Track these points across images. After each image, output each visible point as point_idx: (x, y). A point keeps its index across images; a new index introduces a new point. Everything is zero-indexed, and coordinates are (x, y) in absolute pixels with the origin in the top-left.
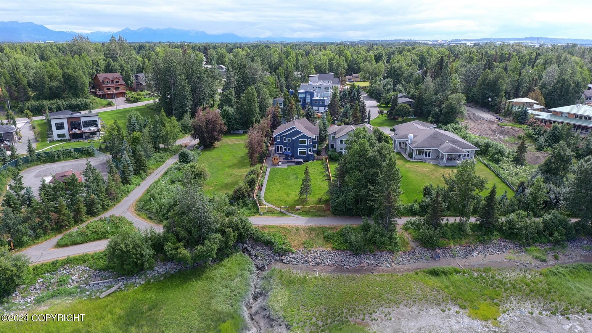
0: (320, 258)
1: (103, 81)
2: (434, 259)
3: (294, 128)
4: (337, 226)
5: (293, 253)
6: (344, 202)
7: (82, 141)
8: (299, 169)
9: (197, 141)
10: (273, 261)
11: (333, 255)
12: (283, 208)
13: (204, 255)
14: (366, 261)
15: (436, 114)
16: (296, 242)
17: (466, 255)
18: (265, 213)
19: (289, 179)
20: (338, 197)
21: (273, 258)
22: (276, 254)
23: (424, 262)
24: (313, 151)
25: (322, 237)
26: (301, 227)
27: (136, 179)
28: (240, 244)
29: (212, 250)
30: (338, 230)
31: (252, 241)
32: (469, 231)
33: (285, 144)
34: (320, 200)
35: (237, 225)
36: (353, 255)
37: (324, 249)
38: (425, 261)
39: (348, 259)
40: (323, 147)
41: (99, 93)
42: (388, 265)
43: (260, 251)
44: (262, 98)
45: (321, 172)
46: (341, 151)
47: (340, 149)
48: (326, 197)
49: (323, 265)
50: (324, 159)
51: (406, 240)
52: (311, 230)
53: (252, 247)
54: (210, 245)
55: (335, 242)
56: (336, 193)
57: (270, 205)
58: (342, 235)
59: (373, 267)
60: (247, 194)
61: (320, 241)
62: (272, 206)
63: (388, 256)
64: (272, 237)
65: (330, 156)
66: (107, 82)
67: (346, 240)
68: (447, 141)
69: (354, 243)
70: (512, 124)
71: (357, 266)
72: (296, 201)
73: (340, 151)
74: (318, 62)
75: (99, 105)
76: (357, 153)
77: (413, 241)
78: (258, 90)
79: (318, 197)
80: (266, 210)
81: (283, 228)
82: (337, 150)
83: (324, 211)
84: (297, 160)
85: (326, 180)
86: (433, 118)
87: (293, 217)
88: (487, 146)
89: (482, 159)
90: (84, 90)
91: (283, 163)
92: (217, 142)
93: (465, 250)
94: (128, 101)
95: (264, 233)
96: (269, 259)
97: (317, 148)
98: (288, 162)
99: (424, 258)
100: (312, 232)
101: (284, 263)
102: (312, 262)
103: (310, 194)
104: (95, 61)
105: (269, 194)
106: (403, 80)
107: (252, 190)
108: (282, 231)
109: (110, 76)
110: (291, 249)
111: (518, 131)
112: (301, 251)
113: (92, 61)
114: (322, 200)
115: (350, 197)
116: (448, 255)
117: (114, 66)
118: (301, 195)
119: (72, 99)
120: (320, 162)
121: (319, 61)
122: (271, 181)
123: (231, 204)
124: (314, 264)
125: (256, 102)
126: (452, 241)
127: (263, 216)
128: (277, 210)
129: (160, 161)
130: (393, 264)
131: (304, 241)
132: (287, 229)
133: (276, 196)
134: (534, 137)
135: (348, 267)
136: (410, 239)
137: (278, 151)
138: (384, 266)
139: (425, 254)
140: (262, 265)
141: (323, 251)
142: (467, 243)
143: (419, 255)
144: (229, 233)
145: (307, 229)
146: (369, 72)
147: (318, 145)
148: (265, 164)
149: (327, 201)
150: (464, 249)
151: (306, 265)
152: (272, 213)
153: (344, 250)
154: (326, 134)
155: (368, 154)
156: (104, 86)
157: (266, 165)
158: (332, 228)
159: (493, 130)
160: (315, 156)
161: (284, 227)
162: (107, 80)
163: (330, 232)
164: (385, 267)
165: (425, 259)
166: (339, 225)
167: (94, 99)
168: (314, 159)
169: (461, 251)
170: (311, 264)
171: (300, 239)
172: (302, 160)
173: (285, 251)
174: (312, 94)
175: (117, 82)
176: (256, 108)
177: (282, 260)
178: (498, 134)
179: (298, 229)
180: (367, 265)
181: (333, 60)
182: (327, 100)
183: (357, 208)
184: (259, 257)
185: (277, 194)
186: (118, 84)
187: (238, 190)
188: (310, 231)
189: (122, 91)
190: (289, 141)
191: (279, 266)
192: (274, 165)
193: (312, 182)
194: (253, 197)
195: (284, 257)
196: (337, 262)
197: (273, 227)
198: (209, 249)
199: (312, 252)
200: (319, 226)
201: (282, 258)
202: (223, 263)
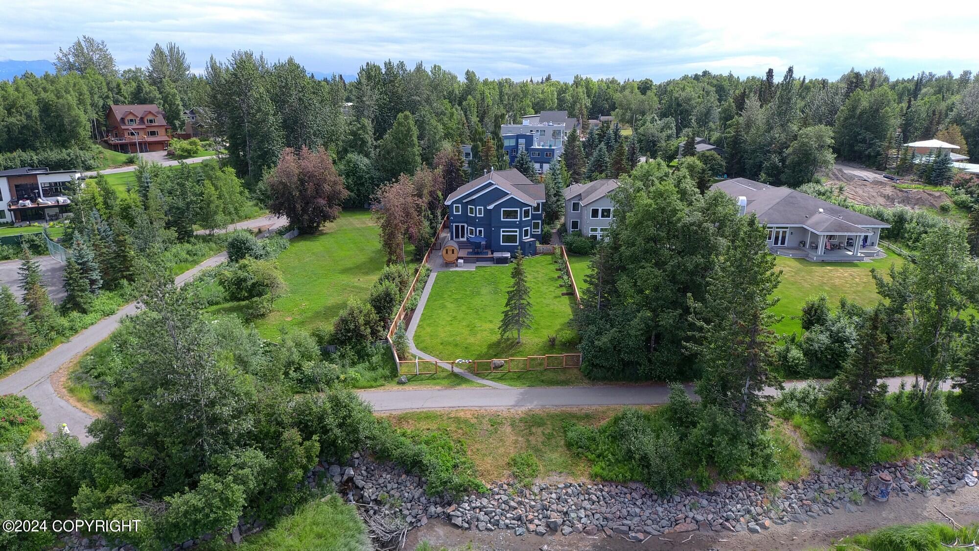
0: (560, 507)
1: (123, 119)
2: (874, 499)
3: (490, 184)
4: (600, 409)
5: (481, 495)
6: (616, 347)
7: (36, 224)
8: (503, 273)
9: (283, 221)
10: (424, 521)
11: (594, 498)
12: (458, 365)
13: (196, 522)
14: (691, 515)
15: (774, 167)
16: (489, 460)
17: (950, 482)
18: (413, 378)
19: (478, 293)
20: (599, 333)
21: (426, 510)
22: (432, 500)
23: (850, 511)
24: (532, 236)
25: (562, 442)
26: (505, 414)
27: (110, 298)
28: (336, 469)
29: (228, 503)
30: (604, 423)
31: (370, 459)
32: (944, 416)
33: (471, 221)
34: (552, 343)
35: (321, 419)
36: (651, 496)
37: (570, 480)
38: (853, 508)
39: (638, 510)
40: (554, 231)
41: (113, 140)
42: (752, 525)
43: (389, 486)
44: (429, 140)
45: (553, 279)
46: (594, 233)
47: (593, 230)
48: (568, 334)
49: (567, 529)
50: (558, 251)
51: (793, 447)
52: (531, 422)
53: (369, 477)
54: (219, 486)
55: (599, 456)
56: (593, 322)
57: (428, 358)
58: (618, 435)
59: (711, 533)
60: (369, 330)
61: (557, 456)
62: (433, 360)
63: (749, 497)
64: (424, 446)
65: (571, 245)
66: (131, 120)
67: (630, 451)
68: (821, 210)
69: (655, 461)
70: (919, 186)
71: (666, 531)
72: (494, 344)
73: (591, 233)
74: (538, 97)
75: (110, 163)
76: (648, 215)
77: (811, 450)
78: (421, 124)
79: (547, 333)
80: (417, 371)
81: (457, 420)
82: (584, 231)
83: (564, 370)
84: (497, 255)
85: (563, 294)
86: (768, 174)
87: (484, 386)
88: (900, 220)
89: (893, 247)
90: (79, 133)
91: (467, 260)
92: (328, 224)
93: (945, 469)
94: (171, 156)
95: (404, 435)
96: (414, 512)
97: (542, 230)
98: (478, 260)
99: (847, 499)
100: (534, 430)
101: (456, 526)
102: (536, 521)
103: (528, 327)
104: (114, 85)
105: (428, 330)
106: (693, 121)
107: (383, 319)
108: (453, 427)
109: (139, 110)
110: (477, 481)
111: (939, 197)
112: (505, 487)
113: (108, 84)
114: (557, 342)
115: (633, 332)
116: (906, 485)
117: (150, 92)
118: (505, 331)
119: (51, 150)
120: (549, 257)
121: (541, 95)
122: (435, 300)
123: (326, 355)
124: (542, 529)
125: (414, 145)
126: (909, 447)
127: (406, 387)
128: (444, 370)
129: (186, 261)
130: (767, 523)
131: (512, 455)
132: (466, 421)
133: (443, 333)
134: (972, 207)
135: (640, 536)
136: (801, 444)
137: (457, 237)
138: (741, 528)
139: (846, 485)
140: (391, 532)
141: (566, 487)
142: (943, 448)
143: (833, 491)
144: (289, 444)
145: (521, 421)
146: (631, 110)
147: (542, 224)
148: (425, 265)
149: (570, 345)
150: (939, 464)
151: (520, 530)
152: (432, 378)
153: (625, 482)
154: (559, 203)
155: (679, 220)
156: (123, 127)
157: (428, 266)
158: (588, 417)
159: (887, 197)
160: (538, 245)
161: (458, 415)
162: (131, 117)
163: (581, 427)
164: (746, 532)
165: (850, 502)
166: (605, 408)
167: (100, 152)
168: (535, 253)
169: (935, 471)
170: (532, 527)
171: (501, 450)
172: (508, 255)
173: (458, 491)
174: (529, 140)
175: (151, 121)
176: (414, 155)
177: (449, 517)
178: (899, 203)
179: (496, 422)
180: (693, 526)
181: (564, 92)
182: (559, 149)
183: (650, 361)
184: (387, 506)
185: (448, 328)
186: (153, 124)
187: (344, 321)
188: (530, 427)
189: (161, 137)
190: (480, 214)
191: (438, 538)
192: (448, 264)
193: (533, 298)
194: (387, 339)
195: (454, 506)
196: (606, 519)
197: (428, 416)
198: (216, 501)
199: (536, 490)
200: (553, 410)
201: (449, 510)
202: (272, 534)
